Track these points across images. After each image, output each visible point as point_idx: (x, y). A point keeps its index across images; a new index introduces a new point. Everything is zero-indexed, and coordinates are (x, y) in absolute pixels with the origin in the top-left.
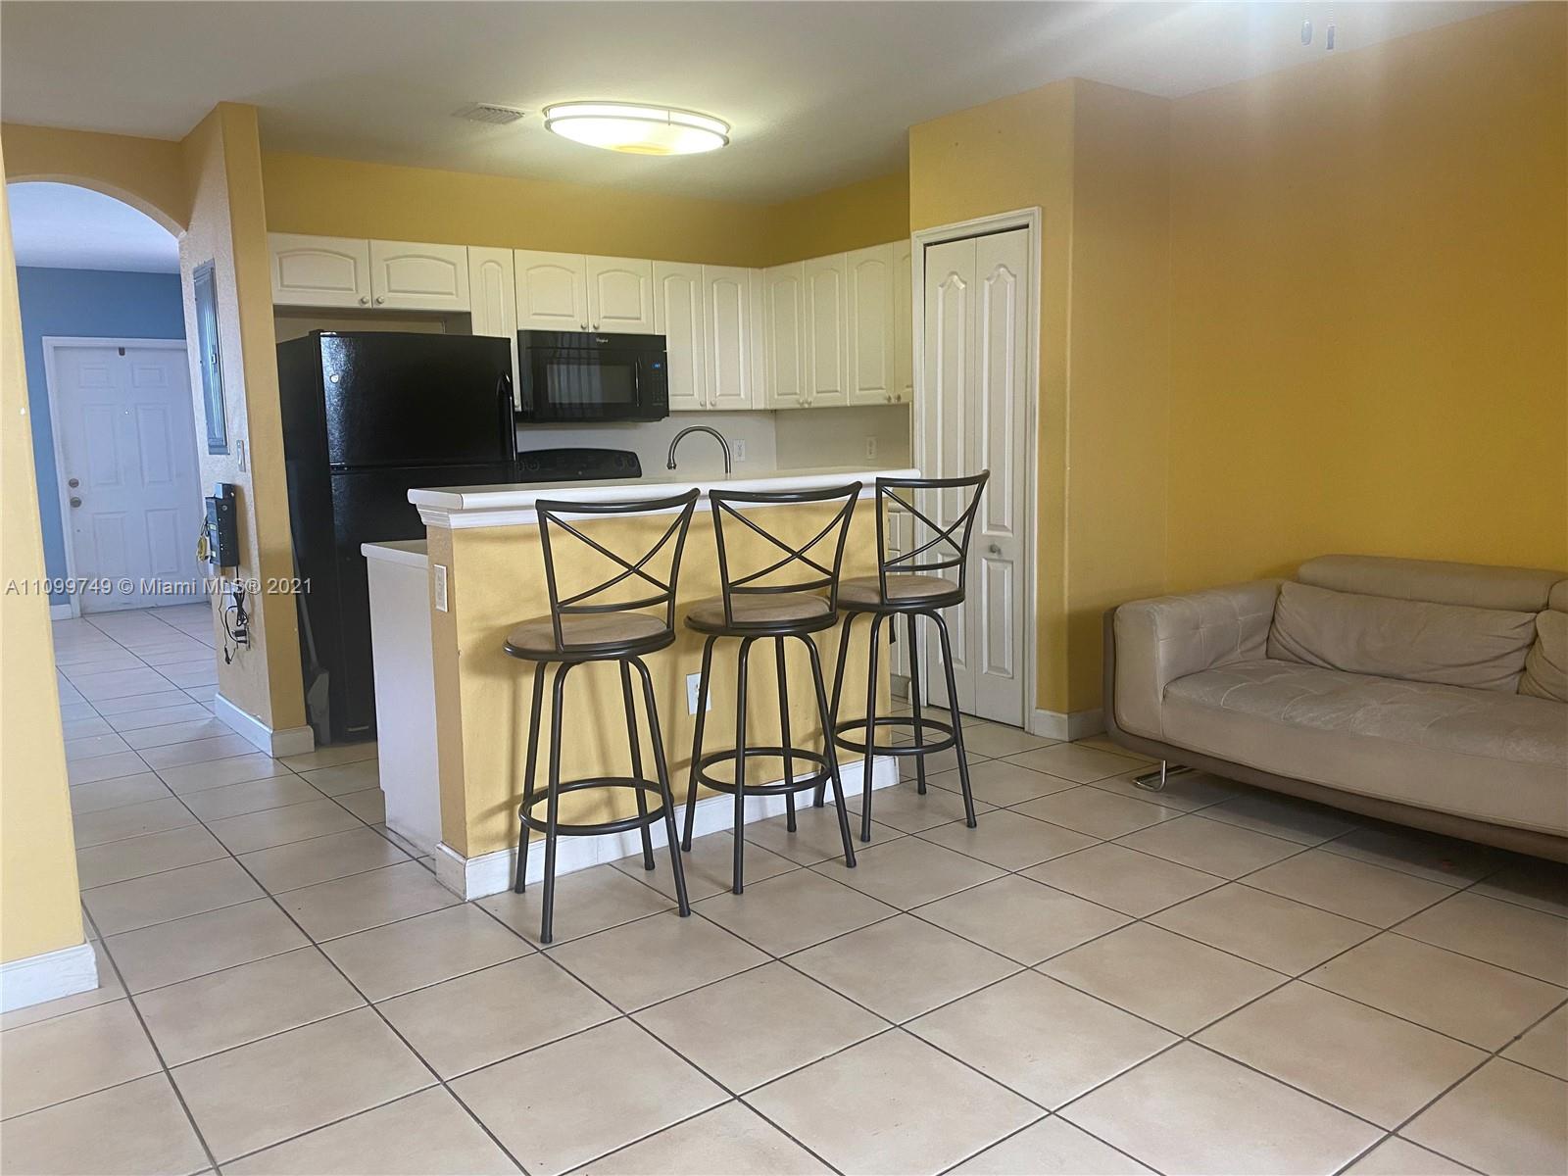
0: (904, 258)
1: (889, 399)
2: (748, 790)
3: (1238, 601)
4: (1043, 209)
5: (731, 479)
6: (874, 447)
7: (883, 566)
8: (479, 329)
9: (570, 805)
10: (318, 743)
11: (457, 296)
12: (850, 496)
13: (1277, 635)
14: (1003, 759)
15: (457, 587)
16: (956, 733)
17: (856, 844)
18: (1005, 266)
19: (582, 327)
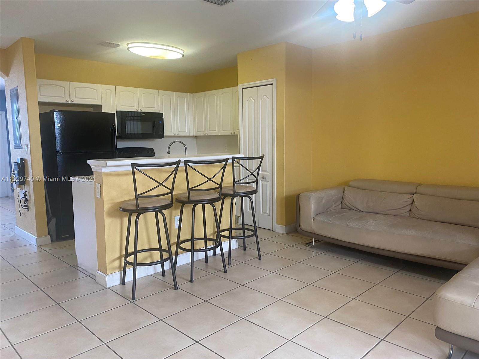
0: (236, 92)
1: (232, 133)
2: (195, 251)
3: (333, 192)
4: (277, 79)
5: (187, 157)
6: (227, 147)
7: (234, 182)
8: (104, 111)
9: (140, 257)
10: (52, 241)
11: (97, 100)
12: (225, 162)
13: (344, 201)
14: (267, 239)
15: (104, 190)
16: (255, 232)
17: (227, 266)
18: (265, 95)
19: (137, 110)
